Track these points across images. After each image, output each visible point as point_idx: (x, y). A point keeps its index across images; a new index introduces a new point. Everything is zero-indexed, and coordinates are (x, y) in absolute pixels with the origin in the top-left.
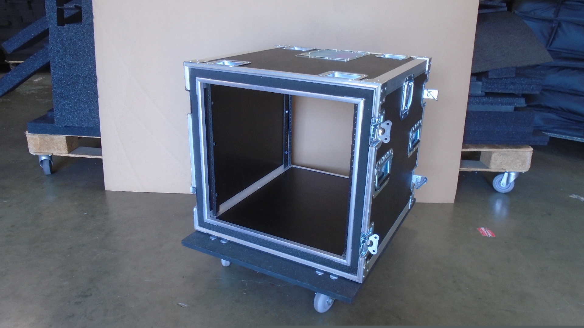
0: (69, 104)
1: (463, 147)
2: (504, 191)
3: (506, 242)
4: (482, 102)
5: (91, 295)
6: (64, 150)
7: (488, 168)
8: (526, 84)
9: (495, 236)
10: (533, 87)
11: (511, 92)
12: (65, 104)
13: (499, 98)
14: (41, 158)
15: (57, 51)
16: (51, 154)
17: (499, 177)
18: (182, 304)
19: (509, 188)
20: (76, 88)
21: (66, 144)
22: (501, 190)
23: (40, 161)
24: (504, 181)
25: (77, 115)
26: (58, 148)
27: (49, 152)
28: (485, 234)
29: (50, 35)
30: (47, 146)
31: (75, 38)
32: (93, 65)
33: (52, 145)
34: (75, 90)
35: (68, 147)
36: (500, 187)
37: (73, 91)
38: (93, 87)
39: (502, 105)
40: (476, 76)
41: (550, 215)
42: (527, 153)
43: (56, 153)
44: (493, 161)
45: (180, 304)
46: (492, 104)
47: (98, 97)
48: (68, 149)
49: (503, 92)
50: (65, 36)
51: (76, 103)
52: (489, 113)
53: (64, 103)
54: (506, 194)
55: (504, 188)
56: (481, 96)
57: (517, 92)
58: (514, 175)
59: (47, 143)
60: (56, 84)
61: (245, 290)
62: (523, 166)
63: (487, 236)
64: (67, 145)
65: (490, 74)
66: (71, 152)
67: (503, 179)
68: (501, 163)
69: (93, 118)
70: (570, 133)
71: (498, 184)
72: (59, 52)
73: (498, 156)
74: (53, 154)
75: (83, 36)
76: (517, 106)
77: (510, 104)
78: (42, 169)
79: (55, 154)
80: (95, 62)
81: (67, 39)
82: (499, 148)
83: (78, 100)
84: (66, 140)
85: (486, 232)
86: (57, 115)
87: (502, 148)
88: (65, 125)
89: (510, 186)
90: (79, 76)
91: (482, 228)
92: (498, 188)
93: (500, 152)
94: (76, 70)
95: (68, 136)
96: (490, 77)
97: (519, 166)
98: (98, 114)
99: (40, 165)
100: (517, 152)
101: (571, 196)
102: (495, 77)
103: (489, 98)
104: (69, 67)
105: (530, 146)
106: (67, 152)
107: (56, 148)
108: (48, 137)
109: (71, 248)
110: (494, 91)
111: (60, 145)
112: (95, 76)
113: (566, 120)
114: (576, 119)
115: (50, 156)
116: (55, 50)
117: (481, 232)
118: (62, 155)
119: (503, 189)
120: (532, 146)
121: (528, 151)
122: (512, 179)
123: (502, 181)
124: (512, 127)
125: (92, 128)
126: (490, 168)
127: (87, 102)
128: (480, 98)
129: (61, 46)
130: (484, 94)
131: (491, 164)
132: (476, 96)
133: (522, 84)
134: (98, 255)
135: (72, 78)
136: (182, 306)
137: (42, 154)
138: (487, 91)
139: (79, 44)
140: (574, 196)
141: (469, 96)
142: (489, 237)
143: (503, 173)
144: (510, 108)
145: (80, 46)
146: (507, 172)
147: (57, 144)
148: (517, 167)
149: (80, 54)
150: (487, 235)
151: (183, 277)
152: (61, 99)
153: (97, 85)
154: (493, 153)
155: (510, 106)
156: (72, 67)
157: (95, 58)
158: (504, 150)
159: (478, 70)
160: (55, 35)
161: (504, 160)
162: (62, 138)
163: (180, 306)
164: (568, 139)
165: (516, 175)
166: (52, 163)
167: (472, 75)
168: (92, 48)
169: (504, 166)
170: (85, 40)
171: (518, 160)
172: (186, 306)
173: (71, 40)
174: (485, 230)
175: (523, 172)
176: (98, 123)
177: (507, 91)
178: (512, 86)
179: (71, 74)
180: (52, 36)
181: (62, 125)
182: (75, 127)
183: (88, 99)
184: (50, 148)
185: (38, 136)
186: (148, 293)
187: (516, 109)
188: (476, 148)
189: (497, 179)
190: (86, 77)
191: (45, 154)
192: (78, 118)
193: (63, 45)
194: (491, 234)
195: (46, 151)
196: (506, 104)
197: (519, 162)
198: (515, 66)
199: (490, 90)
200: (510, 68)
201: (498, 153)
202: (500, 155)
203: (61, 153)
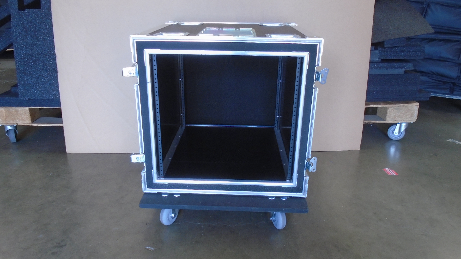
0: (32, 79)
1: (366, 104)
2: (397, 138)
3: (407, 179)
4: (379, 67)
5: (66, 245)
6: (28, 120)
7: (384, 120)
8: (412, 52)
9: (398, 175)
10: (418, 54)
11: (402, 58)
12: (27, 80)
13: (393, 63)
14: (7, 128)
15: (19, 33)
16: (17, 124)
17: (393, 128)
18: (150, 248)
19: (401, 136)
20: (37, 65)
21: (29, 115)
22: (394, 138)
23: (6, 131)
24: (397, 130)
25: (39, 89)
26: (22, 119)
27: (14, 122)
28: (390, 174)
29: (12, 19)
30: (13, 117)
31: (35, 21)
32: (52, 45)
33: (17, 116)
34: (36, 67)
35: (31, 118)
36: (394, 136)
37: (34, 68)
38: (53, 63)
39: (395, 69)
40: (375, 45)
41: (436, 155)
42: (415, 107)
43: (21, 123)
44: (388, 114)
45: (148, 247)
46: (387, 68)
47: (57, 72)
48: (31, 119)
49: (395, 58)
50: (26, 19)
51: (38, 78)
52: (384, 75)
53: (27, 78)
54: (398, 141)
55: (397, 136)
56: (378, 62)
57: (406, 58)
58: (405, 125)
59: (12, 115)
60: (19, 62)
61: (203, 231)
62: (412, 117)
63: (392, 175)
64: (31, 116)
65: (385, 43)
66: (34, 122)
67: (396, 129)
68: (395, 116)
69: (53, 91)
70: (439, 91)
71: (392, 133)
72: (21, 33)
73: (392, 111)
74: (18, 124)
75: (42, 19)
76: (407, 69)
77: (401, 68)
78: (8, 138)
79: (19, 124)
80: (53, 42)
81: (27, 22)
82: (393, 104)
83: (40, 75)
84: (29, 111)
85: (391, 172)
86: (21, 89)
87: (396, 104)
88: (29, 98)
89: (401, 134)
90: (40, 54)
91: (386, 169)
92: (391, 136)
93: (394, 107)
94: (36, 49)
95: (31, 107)
96: (385, 46)
97: (408, 118)
98: (58, 87)
99: (7, 135)
100: (407, 106)
101: (448, 140)
102: (390, 46)
103: (385, 64)
104: (30, 47)
105: (416, 101)
106: (31, 122)
107: (20, 118)
108: (13, 110)
109: (42, 205)
110: (387, 58)
111: (24, 116)
112: (54, 54)
113: (436, 82)
114: (443, 80)
115: (15, 126)
116: (17, 32)
117: (386, 172)
118: (26, 125)
120: (418, 102)
122: (403, 128)
123: (395, 131)
124: (403, 86)
125: (52, 100)
126: (386, 120)
127: (47, 77)
128: (377, 63)
129: (22, 28)
130: (380, 60)
131: (387, 117)
132: (375, 62)
133: (409, 52)
134: (68, 209)
135: (33, 57)
136: (149, 249)
137: (8, 124)
138: (382, 58)
139: (38, 26)
140: (450, 140)
141: (370, 62)
142: (394, 176)
143: (396, 124)
144: (401, 71)
145: (40, 28)
146: (399, 123)
147: (21, 115)
148: (407, 119)
149: (40, 35)
151: (146, 224)
152: (24, 75)
153: (56, 62)
154: (389, 108)
155: (401, 70)
156: (33, 46)
157: (53, 38)
158: (397, 105)
159: (376, 41)
160: (16, 19)
161: (397, 113)
162: (26, 110)
163: (148, 249)
164: (438, 96)
165: (406, 125)
166: (17, 132)
167: (372, 45)
168: (51, 30)
169: (397, 118)
170: (44, 23)
171: (408, 113)
172: (153, 249)
173: (31, 23)
174: (389, 170)
175: (412, 123)
176: (58, 95)
177: (398, 58)
178: (402, 53)
179: (32, 53)
180: (14, 20)
181: (26, 98)
182: (37, 99)
183: (48, 75)
184: (15, 119)
185: (4, 109)
186: (117, 240)
187: (406, 72)
188: (375, 105)
189: (391, 129)
190: (46, 55)
191: (10, 125)
192: (40, 91)
193: (23, 28)
194: (394, 173)
195: (12, 122)
196: (398, 68)
197: (408, 115)
198: (405, 36)
199: (385, 57)
200: (401, 38)
201: (392, 108)
202: (394, 109)
203: (25, 123)
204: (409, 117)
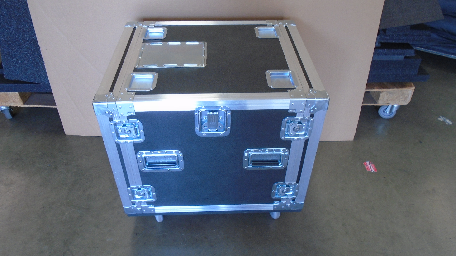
3: (384, 178)
4: (378, 53)
6: (20, 102)
7: (376, 103)
9: (376, 171)
11: (404, 42)
13: (393, 50)
14: (2, 108)
16: (9, 106)
19: (391, 116)
21: (20, 98)
22: (385, 116)
23: (1, 110)
24: (388, 110)
26: (13, 101)
27: (7, 104)
28: (369, 170)
30: (4, 100)
33: (8, 99)
35: (22, 100)
36: (384, 114)
39: (394, 55)
41: (421, 142)
43: (13, 105)
44: (381, 98)
46: (386, 54)
49: (397, 42)
52: (382, 61)
53: (12, 60)
54: (388, 119)
56: (377, 48)
58: (397, 107)
59: (3, 98)
62: (405, 101)
63: (370, 172)
64: (21, 98)
65: (387, 31)
66: (25, 102)
68: (388, 99)
69: (39, 77)
71: (382, 112)
73: (386, 95)
77: (401, 54)
78: (4, 115)
79: (11, 106)
82: (387, 88)
84: (19, 95)
85: (370, 167)
86: (6, 70)
87: (390, 88)
89: (392, 114)
91: (367, 162)
92: (382, 114)
93: (388, 91)
95: (21, 93)
96: (387, 34)
99: (2, 113)
100: (401, 91)
102: (392, 34)
103: (384, 50)
105: (413, 84)
106: (23, 104)
109: (43, 207)
110: (389, 42)
111: (15, 99)
117: (366, 167)
118: (19, 106)
119: (386, 116)
121: (410, 90)
122: (394, 110)
123: (386, 111)
124: (400, 71)
126: (378, 103)
128: (376, 50)
130: (380, 45)
131: (379, 100)
133: (414, 36)
134: (67, 213)
137: (1, 106)
138: (382, 41)
140: (441, 119)
142: (372, 172)
144: (401, 58)
146: (391, 105)
147: (12, 98)
148: (400, 101)
150: (371, 170)
154: (382, 92)
155: (401, 56)
158: (391, 90)
161: (390, 97)
162: (16, 94)
166: (12, 111)
169: (390, 101)
171: (401, 97)
174: (370, 164)
175: (404, 105)
177: (400, 42)
178: (405, 37)
184: (7, 101)
187: (406, 57)
188: (368, 89)
189: (382, 108)
191: (4, 106)
194: (374, 169)
195: (4, 104)
196: (397, 54)
197: (401, 98)
198: (410, 24)
199: (386, 40)
200: (405, 26)
201: (386, 93)
202: (387, 94)
203: (18, 104)
204: (402, 101)
